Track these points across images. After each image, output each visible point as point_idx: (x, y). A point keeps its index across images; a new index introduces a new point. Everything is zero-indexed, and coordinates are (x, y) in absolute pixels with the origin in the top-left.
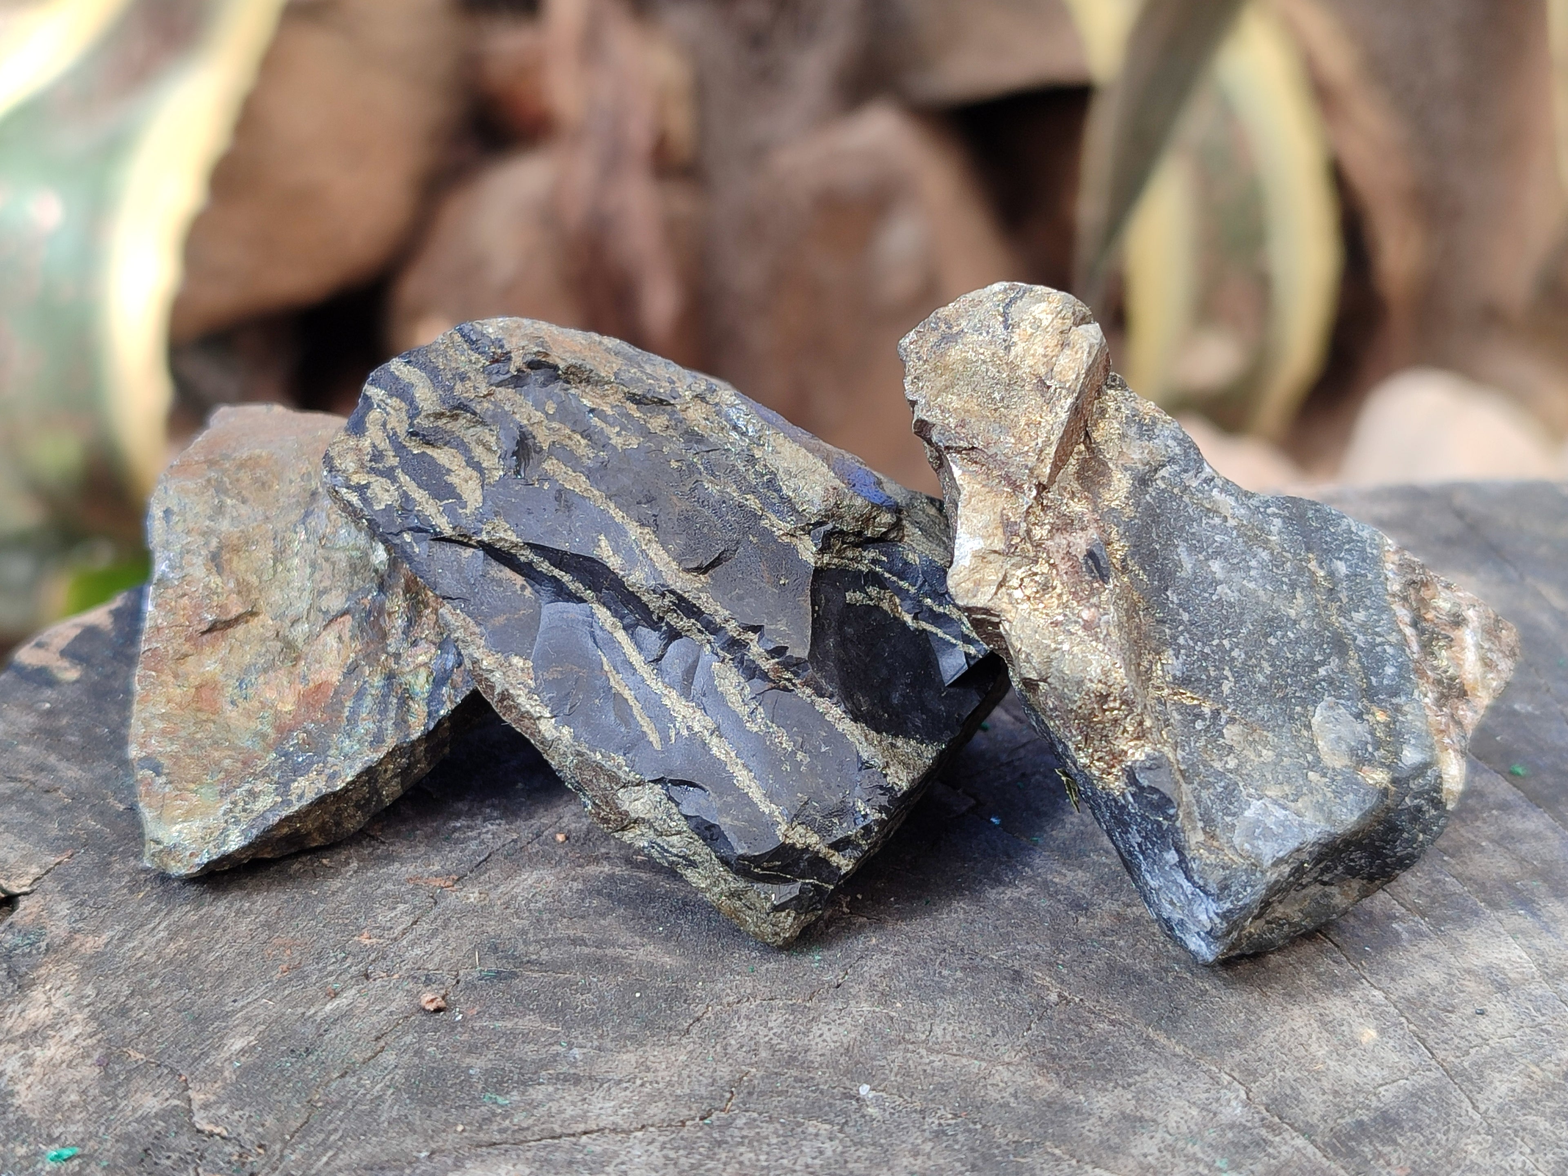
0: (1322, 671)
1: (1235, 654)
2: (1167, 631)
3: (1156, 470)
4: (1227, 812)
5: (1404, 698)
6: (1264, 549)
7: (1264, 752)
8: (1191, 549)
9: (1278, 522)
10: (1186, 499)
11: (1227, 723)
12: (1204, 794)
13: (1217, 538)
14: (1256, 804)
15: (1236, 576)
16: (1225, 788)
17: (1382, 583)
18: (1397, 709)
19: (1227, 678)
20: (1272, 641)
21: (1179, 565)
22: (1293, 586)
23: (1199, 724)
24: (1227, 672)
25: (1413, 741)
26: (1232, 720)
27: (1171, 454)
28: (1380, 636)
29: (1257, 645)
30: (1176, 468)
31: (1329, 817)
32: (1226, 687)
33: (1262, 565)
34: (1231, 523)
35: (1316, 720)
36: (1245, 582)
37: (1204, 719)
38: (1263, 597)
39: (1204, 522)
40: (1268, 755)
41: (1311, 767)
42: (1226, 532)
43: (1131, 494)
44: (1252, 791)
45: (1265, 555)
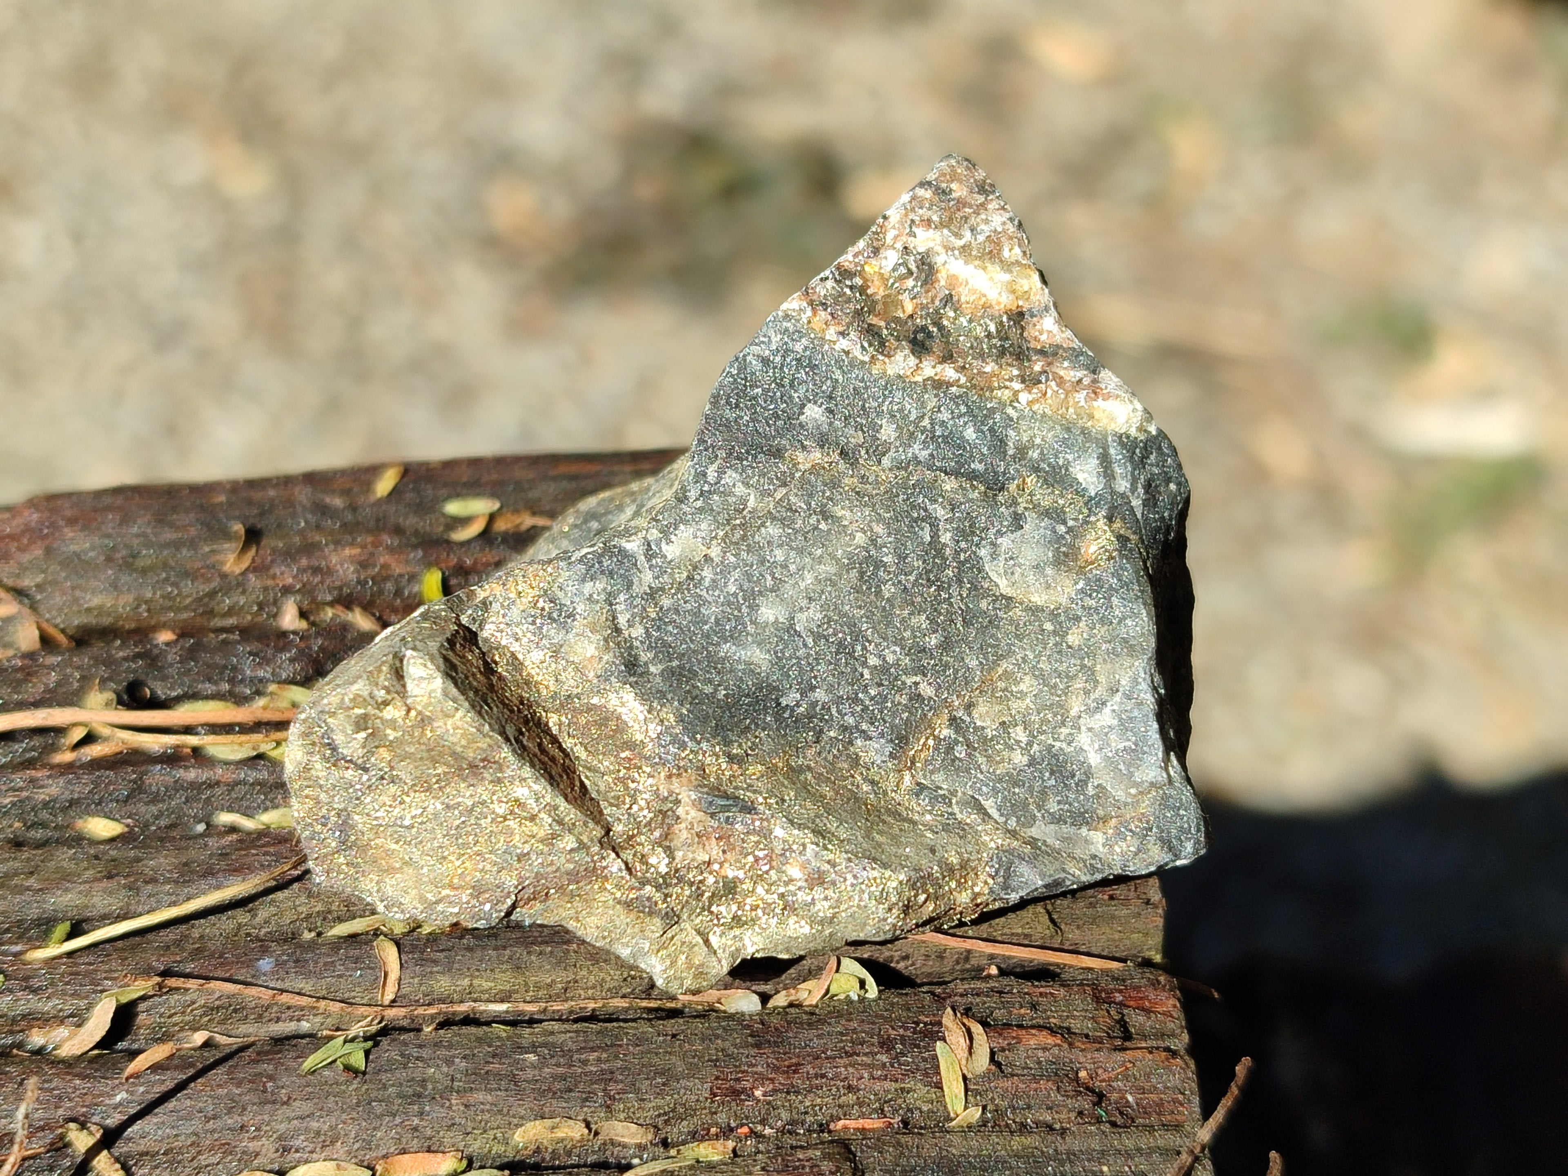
0: (946, 538)
1: (890, 658)
2: (832, 734)
3: (618, 630)
4: (1082, 784)
5: (1012, 433)
6: (763, 525)
7: (1023, 687)
8: (734, 637)
9: (731, 477)
10: (666, 602)
11: (969, 715)
12: (1053, 806)
13: (732, 589)
14: (1084, 739)
15: (788, 591)
16: (1052, 773)
17: (852, 364)
18: (1022, 451)
19: (916, 684)
20: (888, 590)
21: (751, 669)
22: (825, 515)
23: (960, 752)
24: (909, 681)
25: (1070, 457)
26: (969, 707)
27: (603, 597)
28: (923, 417)
29: (887, 617)
30: (622, 597)
31: (1132, 650)
32: (926, 690)
33: (785, 543)
34: (715, 552)
35: (1004, 586)
36: (802, 585)
37: (956, 742)
38: (827, 569)
39: (704, 593)
40: (1027, 684)
41: (1061, 633)
42: (725, 570)
43: (644, 697)
44: (1064, 731)
45: (773, 530)
